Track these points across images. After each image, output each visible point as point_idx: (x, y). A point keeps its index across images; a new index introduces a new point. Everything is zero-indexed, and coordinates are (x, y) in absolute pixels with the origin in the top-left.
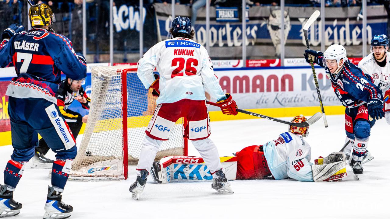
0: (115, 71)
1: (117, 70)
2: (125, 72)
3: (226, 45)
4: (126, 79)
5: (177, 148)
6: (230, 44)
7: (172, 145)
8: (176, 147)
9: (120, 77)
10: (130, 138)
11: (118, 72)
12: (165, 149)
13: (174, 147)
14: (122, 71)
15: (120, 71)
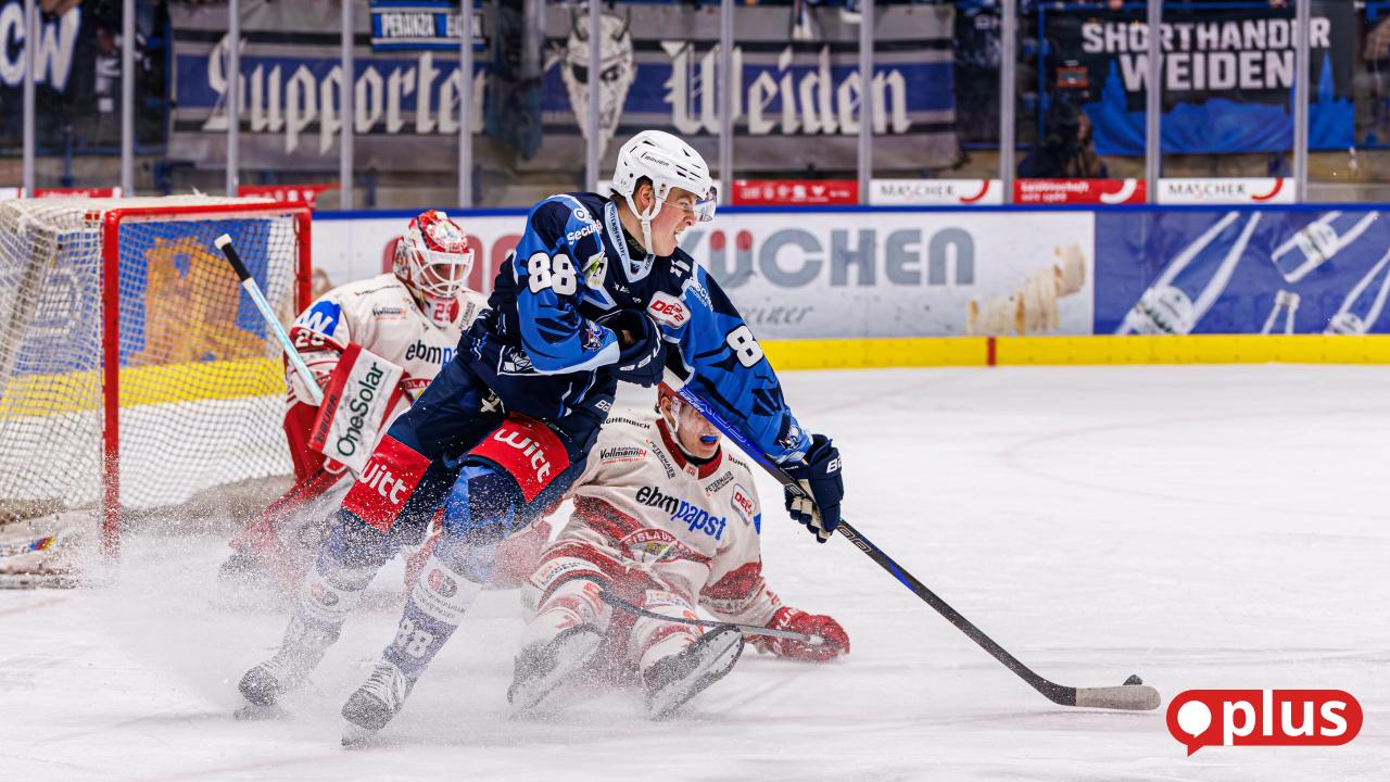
0: (80, 216)
1: (85, 211)
2: (112, 219)
3: (409, 128)
4: (116, 241)
5: (276, 477)
6: (424, 124)
7: (258, 469)
8: (273, 473)
9: (95, 236)
10: (126, 437)
11: (88, 216)
12: (236, 479)
13: (265, 474)
14: (102, 216)
15: (97, 217)
